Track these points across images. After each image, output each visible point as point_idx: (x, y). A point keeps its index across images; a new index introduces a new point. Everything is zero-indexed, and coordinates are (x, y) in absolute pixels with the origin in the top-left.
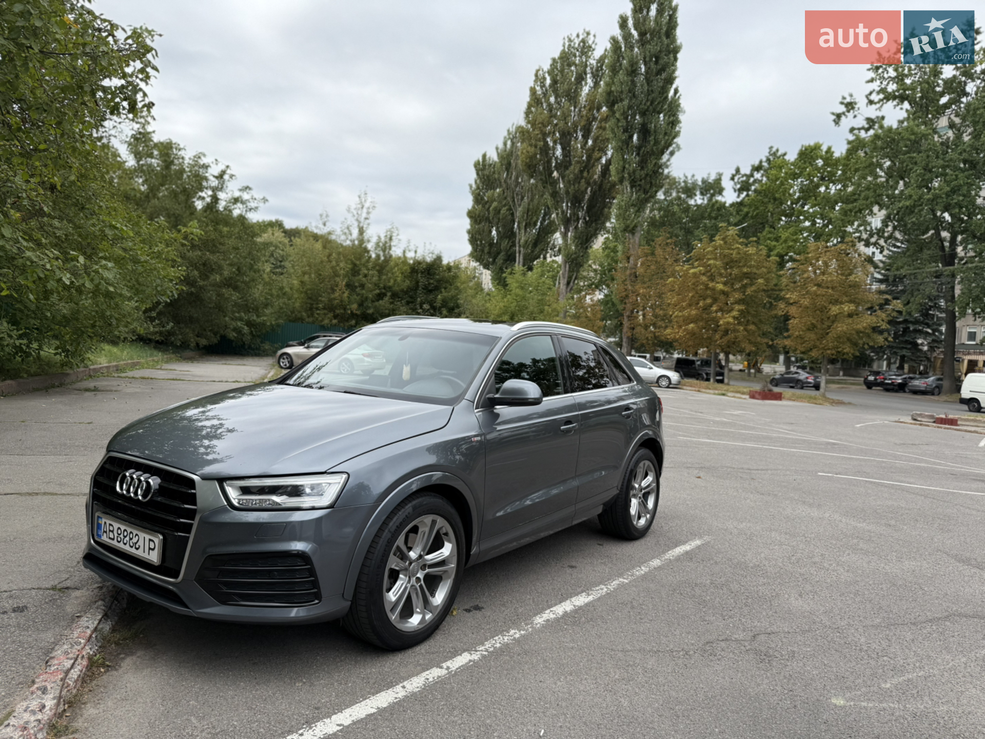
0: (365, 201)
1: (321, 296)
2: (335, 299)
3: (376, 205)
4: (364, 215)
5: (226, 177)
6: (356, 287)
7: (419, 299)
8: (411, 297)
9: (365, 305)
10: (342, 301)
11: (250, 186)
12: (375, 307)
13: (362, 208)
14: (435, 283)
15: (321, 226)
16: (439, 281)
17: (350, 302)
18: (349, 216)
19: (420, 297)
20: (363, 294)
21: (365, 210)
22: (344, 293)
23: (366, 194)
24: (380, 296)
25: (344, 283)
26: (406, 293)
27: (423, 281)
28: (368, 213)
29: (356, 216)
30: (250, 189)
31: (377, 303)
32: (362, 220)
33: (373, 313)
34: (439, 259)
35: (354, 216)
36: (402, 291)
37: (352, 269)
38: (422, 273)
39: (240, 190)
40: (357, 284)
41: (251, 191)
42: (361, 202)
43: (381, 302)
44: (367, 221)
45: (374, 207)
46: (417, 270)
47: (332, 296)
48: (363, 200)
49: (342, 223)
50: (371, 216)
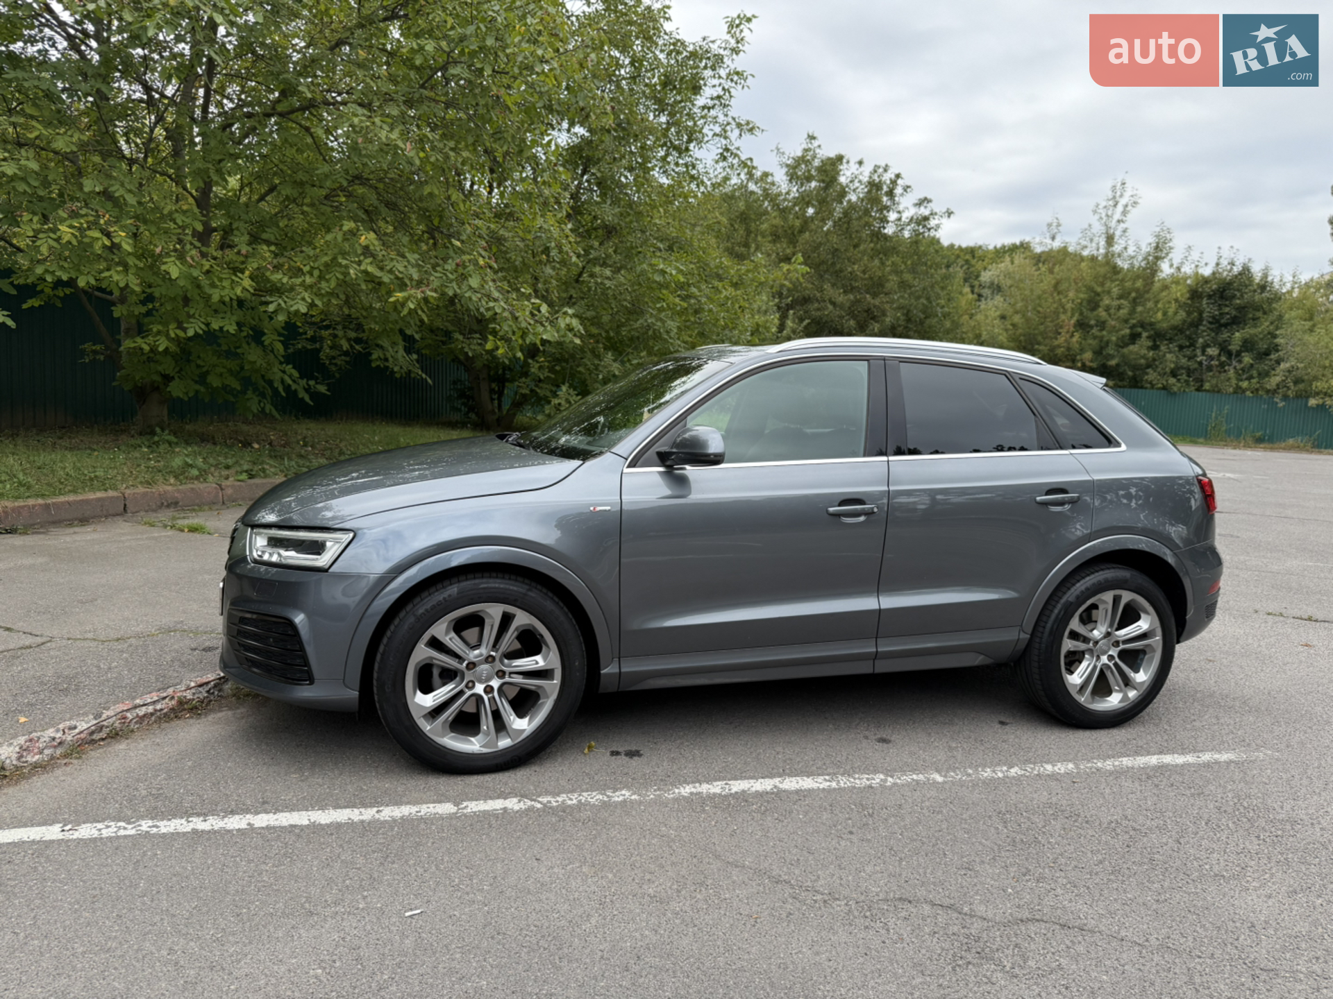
0: (1121, 196)
1: (1039, 344)
2: (1059, 346)
3: (1139, 201)
4: (1117, 216)
5: (898, 191)
6: (1092, 327)
7: (1201, 340)
8: (1189, 338)
9: (1104, 353)
10: (1069, 349)
11: (929, 197)
12: (1123, 356)
13: (1115, 206)
14: (1234, 313)
15: (1049, 241)
16: (1241, 309)
17: (1082, 350)
18: (1094, 220)
19: (1203, 337)
20: (1102, 337)
21: (1120, 208)
22: (1072, 336)
23: (1124, 184)
24: (1134, 337)
25: (1072, 322)
26: (1178, 330)
27: (1209, 309)
28: (1124, 213)
29: (1105, 218)
30: (929, 201)
31: (1125, 350)
32: (1113, 224)
33: (1118, 365)
34: (1246, 270)
35: (1101, 218)
36: (1174, 328)
37: (1089, 301)
38: (1210, 297)
39: (916, 205)
40: (1092, 322)
41: (930, 204)
42: (1114, 197)
43: (1131, 347)
44: (1122, 225)
45: (1135, 203)
46: (1201, 293)
47: (1056, 343)
48: (1118, 194)
49: (1084, 231)
50: (1129, 216)
